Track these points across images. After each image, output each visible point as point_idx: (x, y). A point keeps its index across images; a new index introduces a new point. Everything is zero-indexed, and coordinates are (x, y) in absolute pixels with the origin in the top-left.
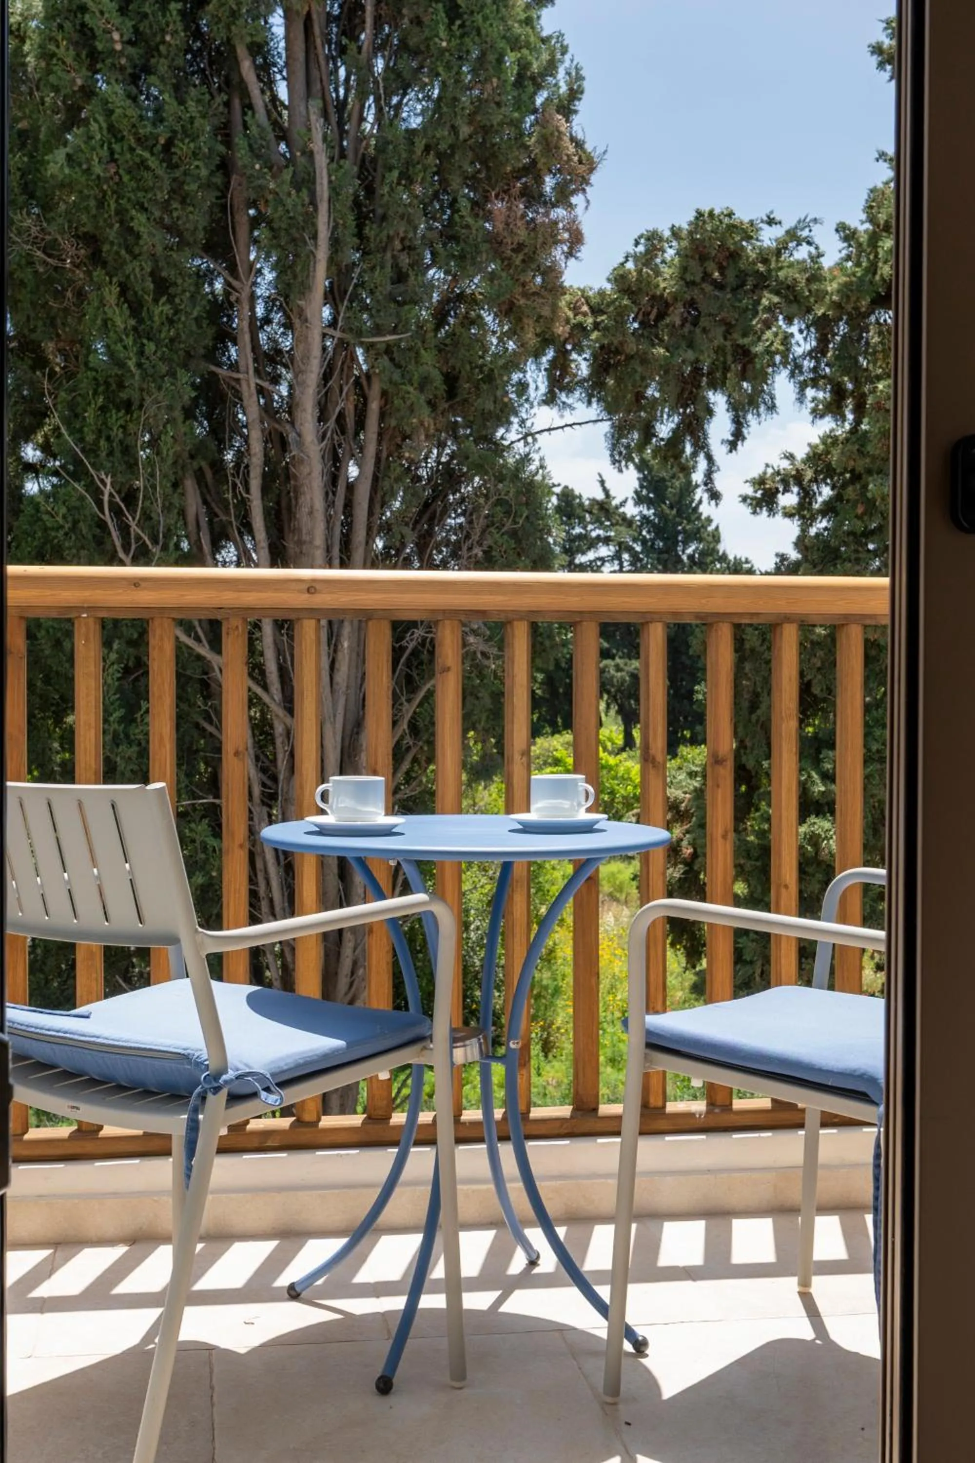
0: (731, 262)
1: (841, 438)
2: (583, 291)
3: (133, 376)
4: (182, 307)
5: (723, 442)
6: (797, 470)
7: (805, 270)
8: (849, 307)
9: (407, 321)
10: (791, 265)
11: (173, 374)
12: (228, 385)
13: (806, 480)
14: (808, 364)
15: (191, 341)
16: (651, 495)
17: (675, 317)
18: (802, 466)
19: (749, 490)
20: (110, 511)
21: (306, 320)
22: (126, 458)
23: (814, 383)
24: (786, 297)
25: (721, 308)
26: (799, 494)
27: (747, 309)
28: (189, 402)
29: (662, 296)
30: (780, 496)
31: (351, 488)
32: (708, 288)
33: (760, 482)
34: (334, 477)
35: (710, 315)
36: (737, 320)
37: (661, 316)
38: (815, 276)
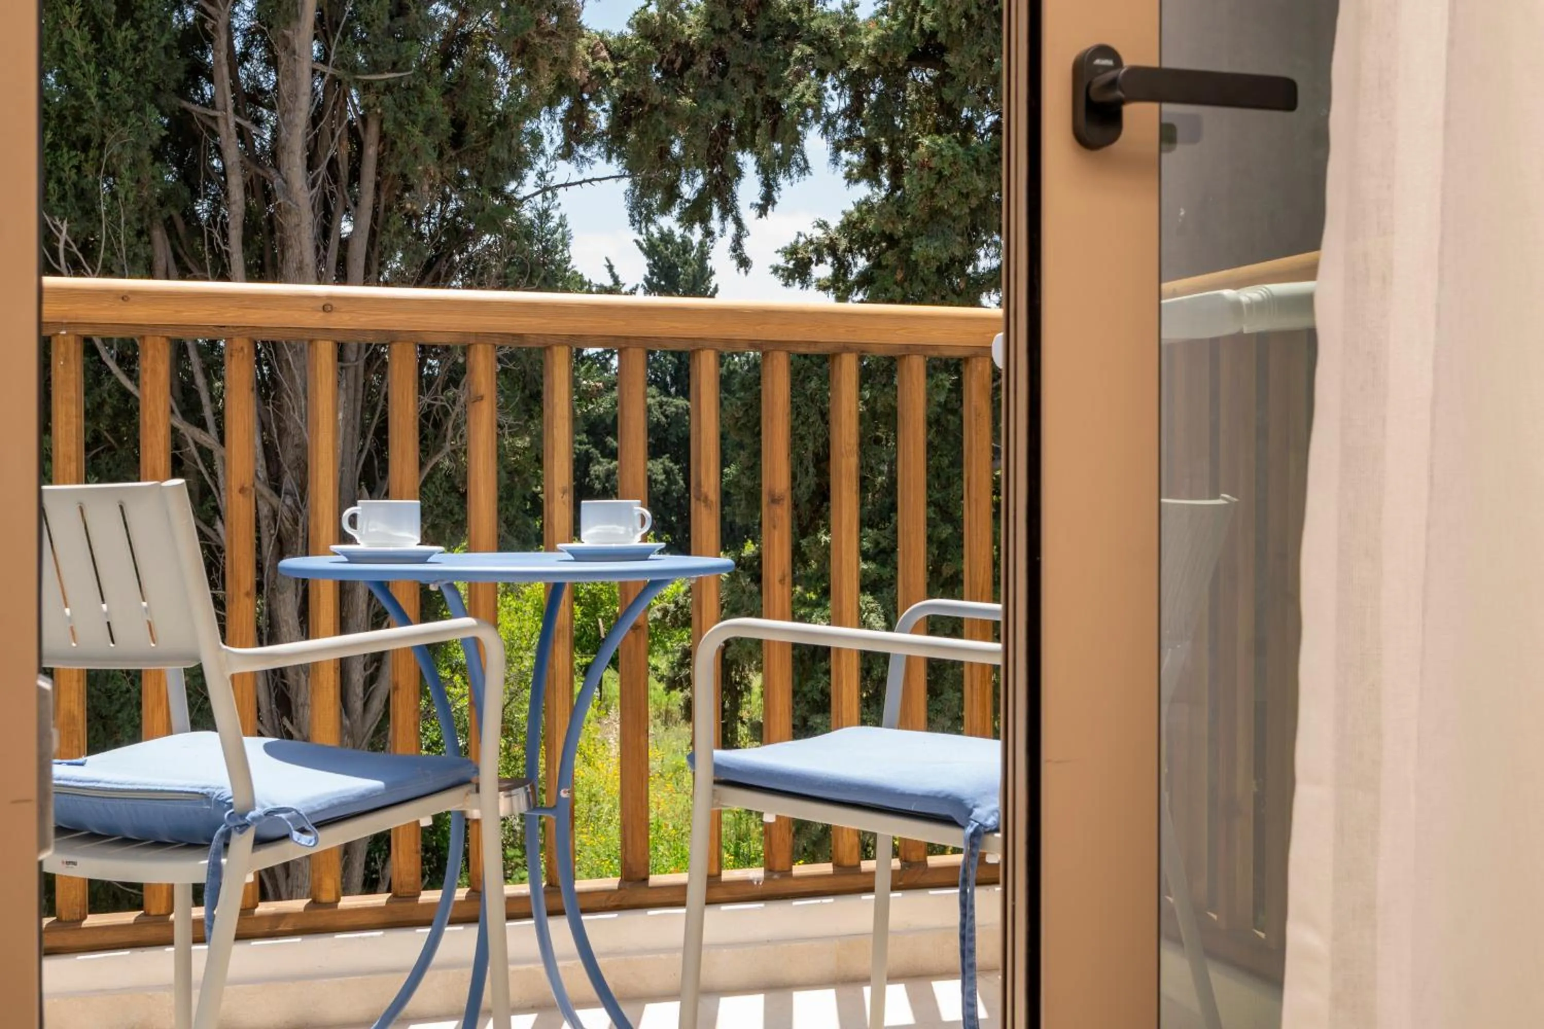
0: (760, 8)
1: (876, 206)
2: (602, 35)
3: (93, 108)
4: (150, 34)
5: (752, 205)
6: (831, 239)
7: (839, 21)
8: (886, 63)
9: (408, 60)
10: (824, 15)
11: (141, 109)
12: (203, 124)
13: (842, 248)
14: (842, 123)
15: (160, 73)
16: (663, 283)
17: (702, 66)
18: (837, 235)
19: (780, 261)
20: (66, 261)
21: (294, 52)
22: (81, 204)
23: (848, 145)
24: (819, 49)
25: (751, 58)
26: (833, 265)
27: (778, 60)
28: (158, 142)
29: (687, 44)
30: (813, 266)
31: (344, 243)
32: (737, 37)
33: (791, 252)
34: (326, 230)
35: (740, 65)
36: (767, 72)
37: (686, 65)
38: (850, 28)
